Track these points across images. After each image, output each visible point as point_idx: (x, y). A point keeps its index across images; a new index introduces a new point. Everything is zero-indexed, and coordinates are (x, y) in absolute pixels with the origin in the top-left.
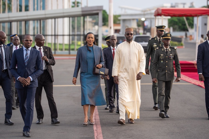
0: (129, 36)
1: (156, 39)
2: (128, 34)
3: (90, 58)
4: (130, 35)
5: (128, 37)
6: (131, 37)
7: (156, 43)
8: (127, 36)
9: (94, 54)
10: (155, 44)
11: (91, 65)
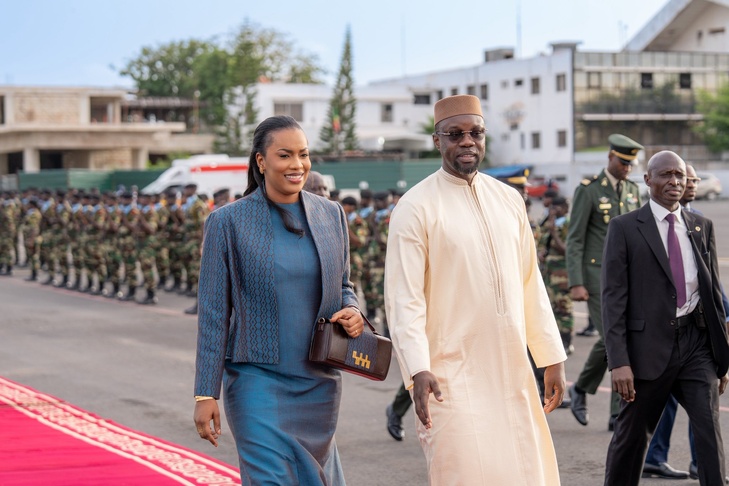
0: (464, 147)
1: (604, 183)
2: (457, 134)
3: (294, 277)
4: (468, 140)
5: (460, 151)
6: (474, 150)
7: (608, 196)
8: (451, 145)
9: (319, 245)
10: (604, 199)
11: (296, 316)
